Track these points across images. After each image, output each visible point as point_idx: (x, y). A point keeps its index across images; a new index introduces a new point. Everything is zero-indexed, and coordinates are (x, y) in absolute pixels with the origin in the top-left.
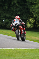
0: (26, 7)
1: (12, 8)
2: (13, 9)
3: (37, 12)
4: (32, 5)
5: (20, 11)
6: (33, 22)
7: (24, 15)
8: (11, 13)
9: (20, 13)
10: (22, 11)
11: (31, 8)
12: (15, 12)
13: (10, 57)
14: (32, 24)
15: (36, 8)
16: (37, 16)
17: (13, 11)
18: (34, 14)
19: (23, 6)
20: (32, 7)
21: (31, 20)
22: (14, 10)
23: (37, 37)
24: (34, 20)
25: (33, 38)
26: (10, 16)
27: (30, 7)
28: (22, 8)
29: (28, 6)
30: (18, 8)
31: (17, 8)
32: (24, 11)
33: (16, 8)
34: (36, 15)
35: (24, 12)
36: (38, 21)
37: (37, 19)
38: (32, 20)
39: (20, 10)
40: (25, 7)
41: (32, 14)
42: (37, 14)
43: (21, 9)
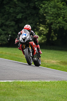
0: (32, 5)
1: (7, 8)
2: (9, 8)
3: (53, 14)
4: (44, 2)
5: (22, 13)
6: (45, 33)
7: (30, 19)
8: (6, 16)
9: (23, 16)
10: (25, 12)
11: (41, 7)
12: (12, 15)
13: (6, 97)
14: (44, 35)
15: (50, 7)
16: (52, 21)
17: (9, 13)
18: (47, 17)
19: (27, 4)
20: (44, 4)
21: (41, 28)
22: (11, 10)
23: (53, 59)
24: (47, 28)
25: (46, 61)
26: (3, 21)
27: (39, 5)
28: (26, 7)
29: (36, 3)
30: (18, 8)
31: (16, 6)
32: (28, 12)
33: (14, 8)
34: (50, 19)
35: (28, 14)
36: (54, 31)
37: (52, 26)
38: (44, 29)
39: (22, 11)
40: (30, 5)
41: (44, 17)
42: (52, 17)
43: (24, 9)
